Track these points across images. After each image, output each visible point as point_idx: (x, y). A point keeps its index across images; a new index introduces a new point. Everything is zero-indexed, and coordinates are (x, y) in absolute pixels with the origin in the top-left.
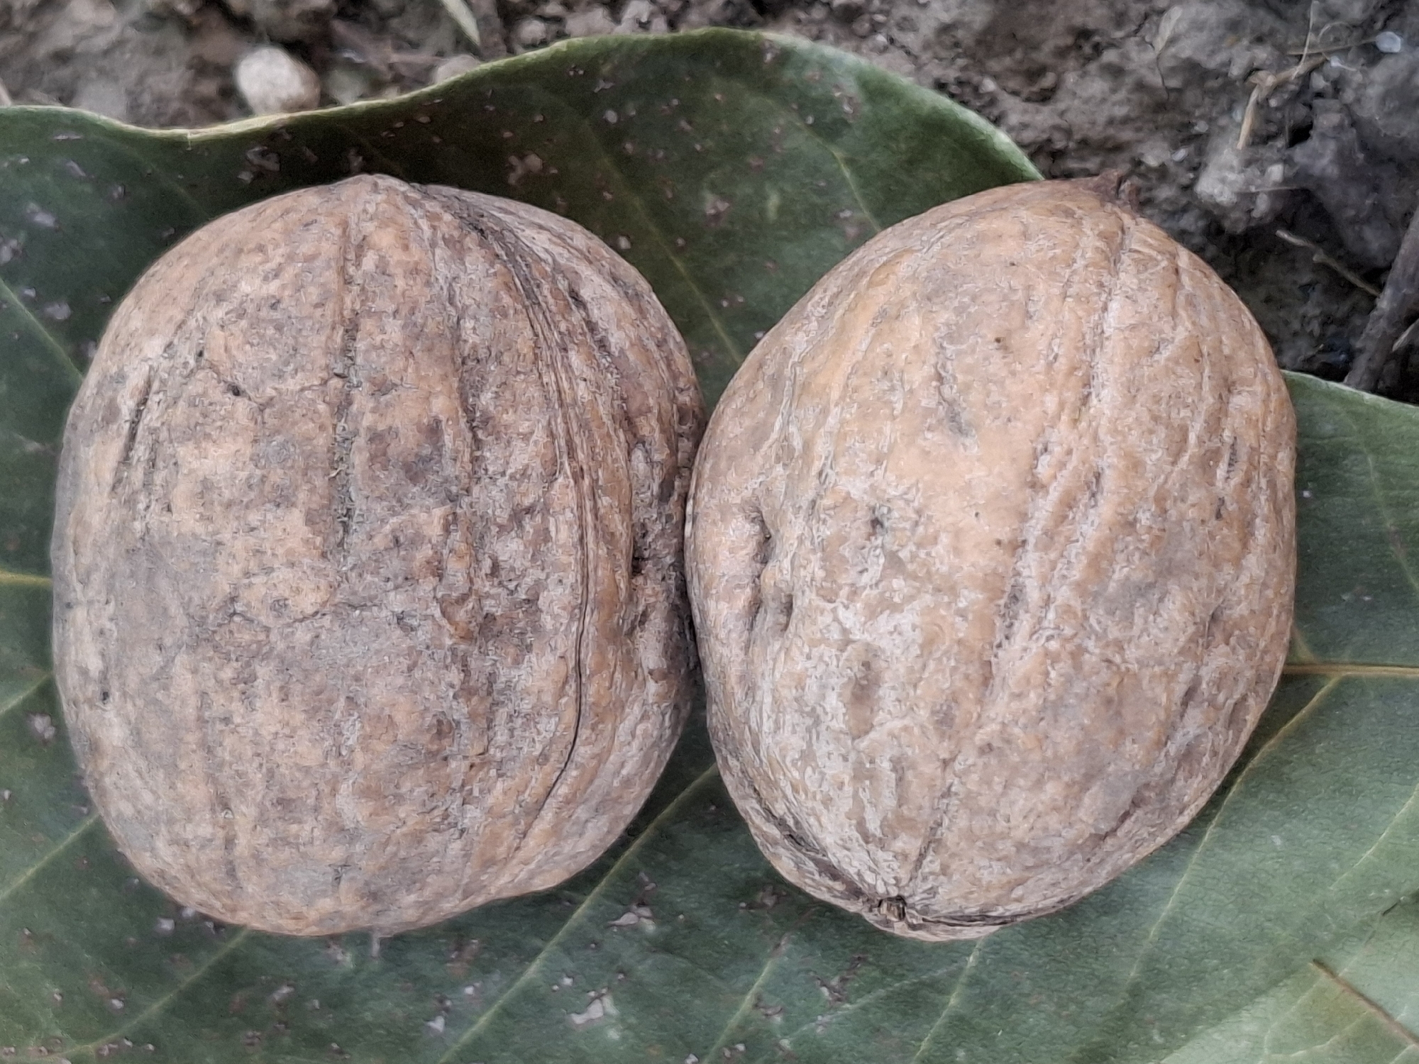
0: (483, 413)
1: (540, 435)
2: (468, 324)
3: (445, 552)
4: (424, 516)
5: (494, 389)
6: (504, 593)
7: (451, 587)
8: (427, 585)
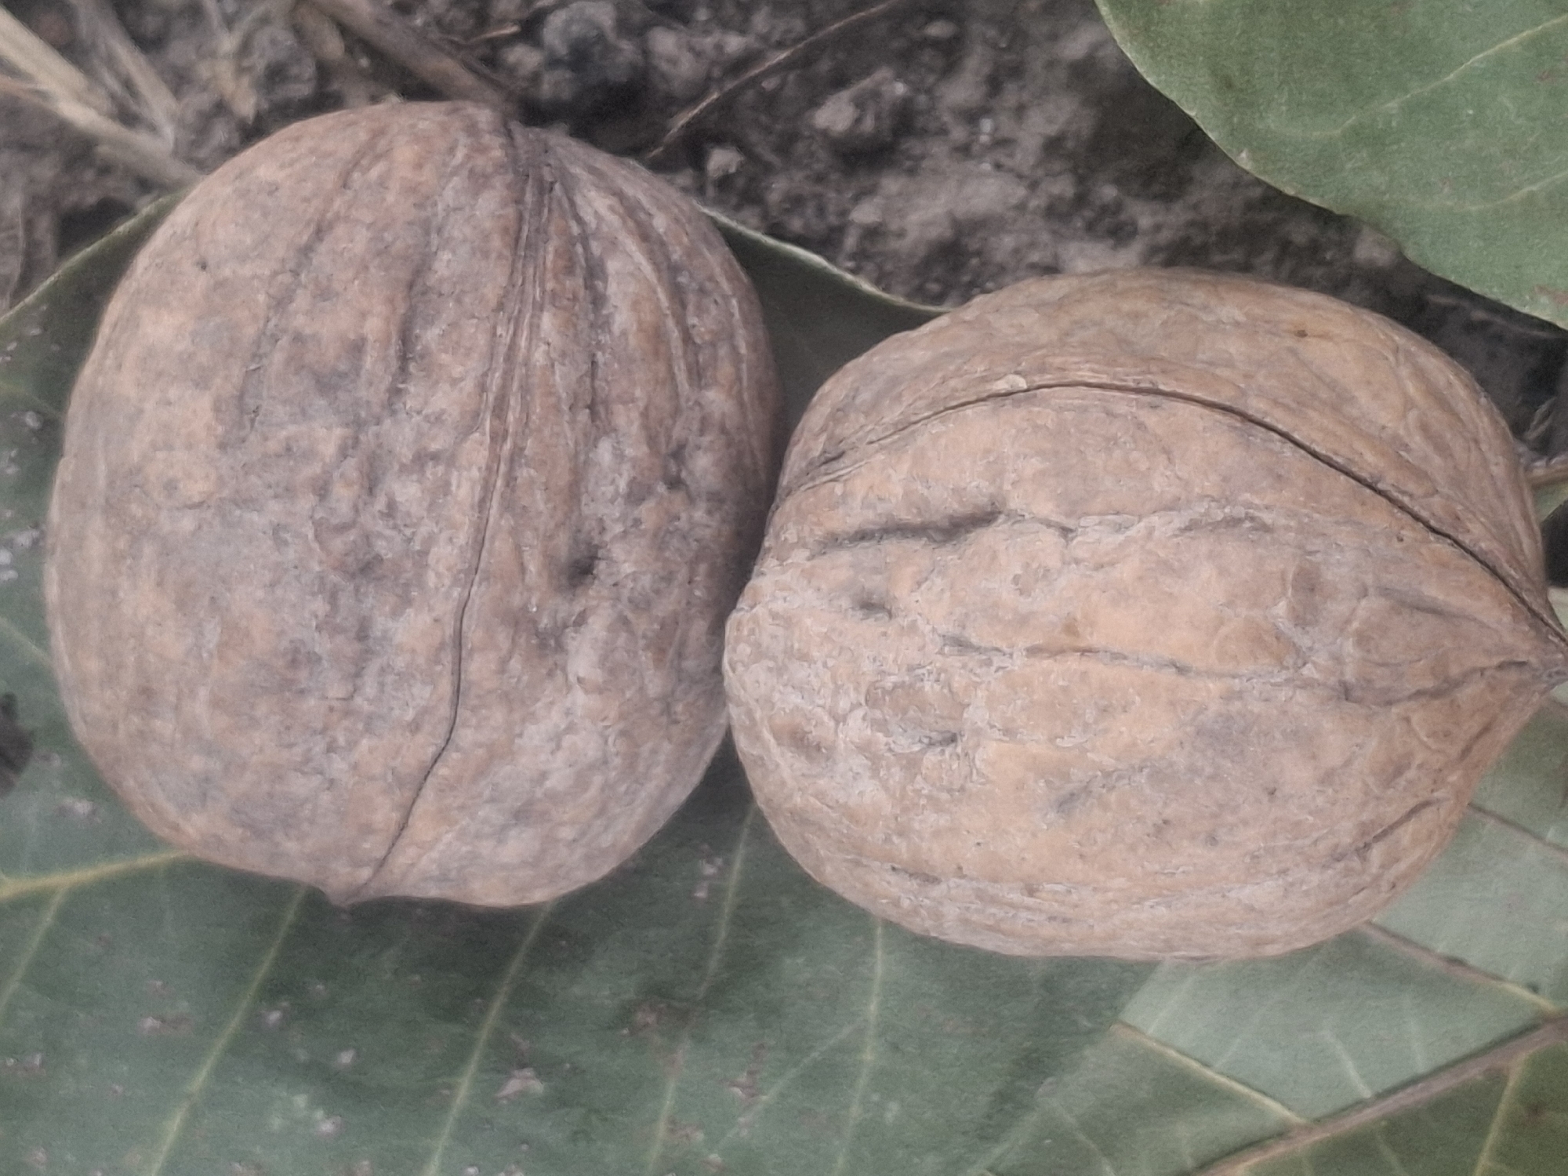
0: (426, 348)
3: (336, 474)
4: (322, 432)
5: (444, 327)
6: (398, 538)
7: (332, 511)
8: (306, 503)
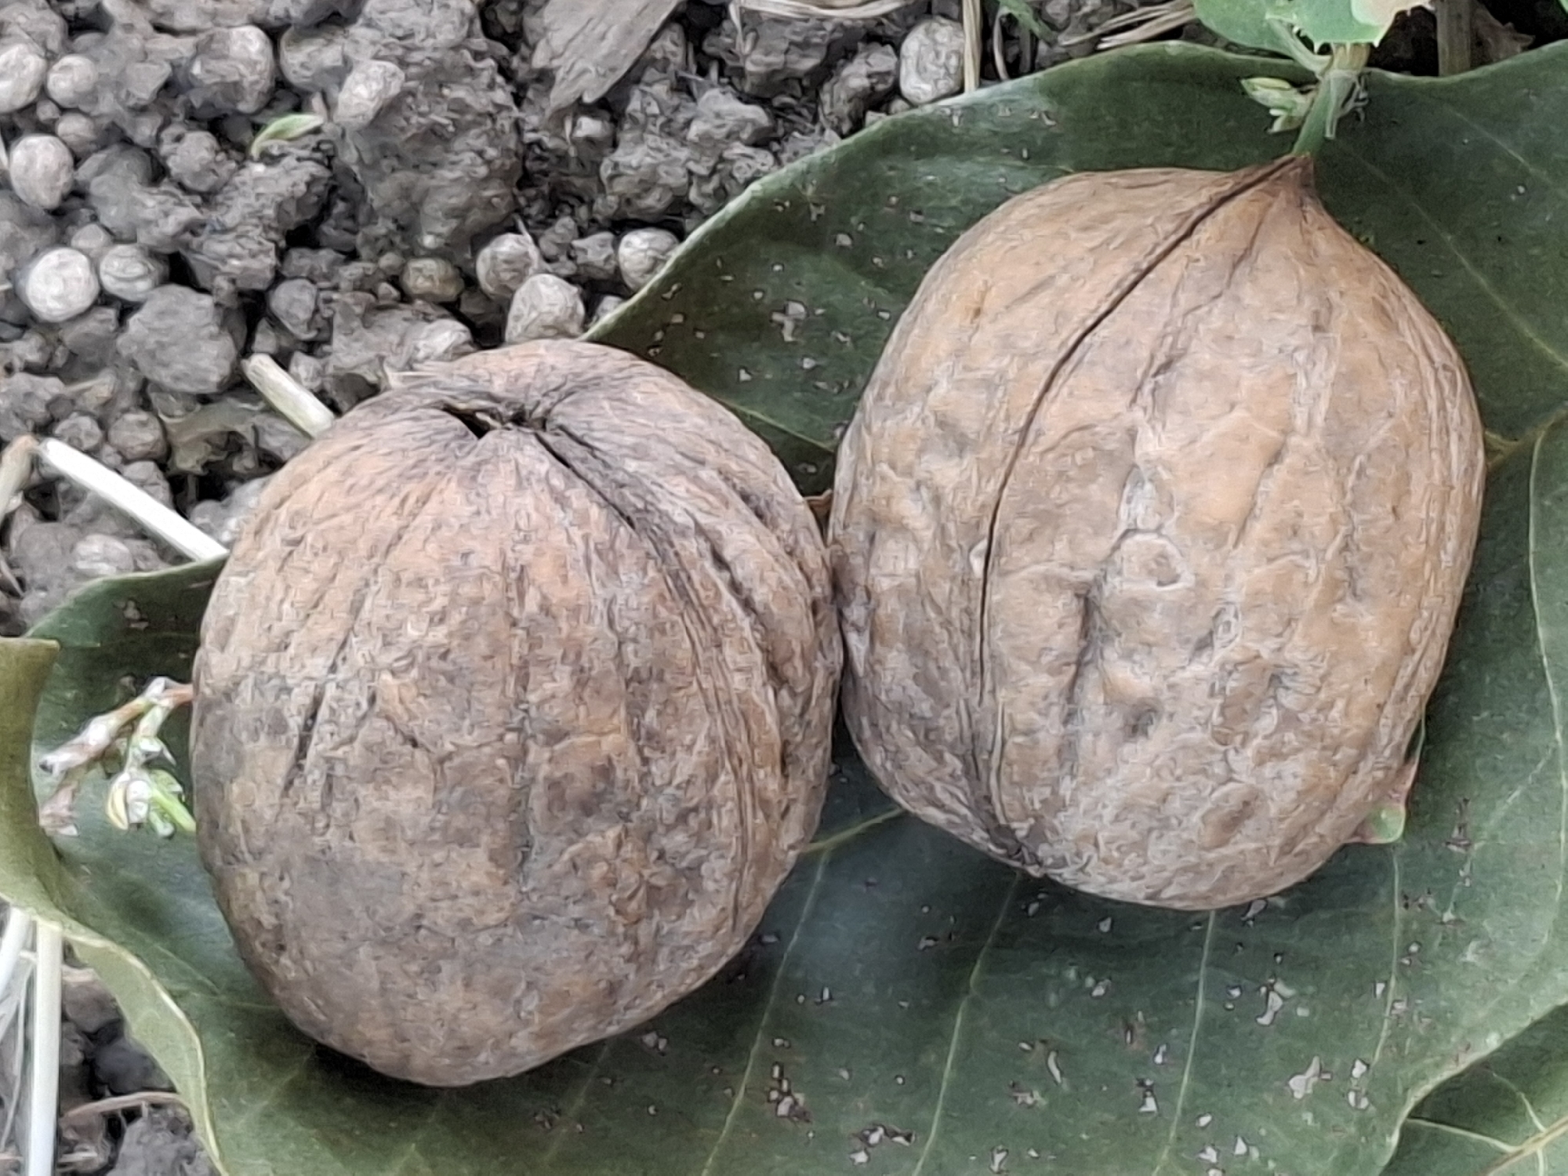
0: (648, 730)
1: (701, 744)
2: (629, 648)
3: (618, 863)
4: (598, 839)
5: (657, 707)
6: (668, 868)
7: (624, 889)
8: (603, 896)
